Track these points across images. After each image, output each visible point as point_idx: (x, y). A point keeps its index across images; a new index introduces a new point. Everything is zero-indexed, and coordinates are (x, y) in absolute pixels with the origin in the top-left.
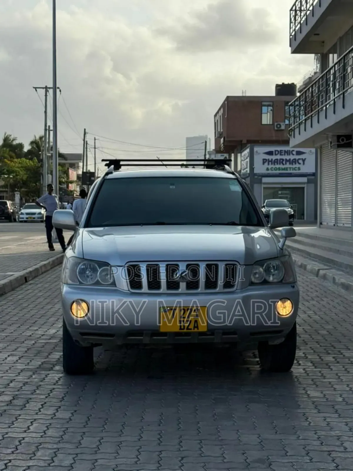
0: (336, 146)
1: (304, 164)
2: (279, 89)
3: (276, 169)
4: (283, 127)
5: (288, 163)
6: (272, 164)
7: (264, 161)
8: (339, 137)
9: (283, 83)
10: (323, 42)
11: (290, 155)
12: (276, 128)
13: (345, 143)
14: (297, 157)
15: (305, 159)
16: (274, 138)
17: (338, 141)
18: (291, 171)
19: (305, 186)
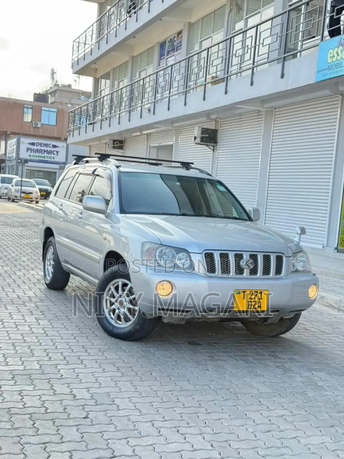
0: (112, 148)
1: (57, 155)
2: (36, 97)
3: (36, 156)
4: (39, 126)
5: (46, 153)
6: (33, 152)
7: (28, 149)
8: (114, 141)
9: (40, 93)
10: (97, 69)
11: (47, 147)
12: (34, 126)
13: (118, 146)
14: (53, 149)
15: (58, 151)
16: (32, 133)
17: (114, 144)
18: (48, 159)
19: (57, 171)
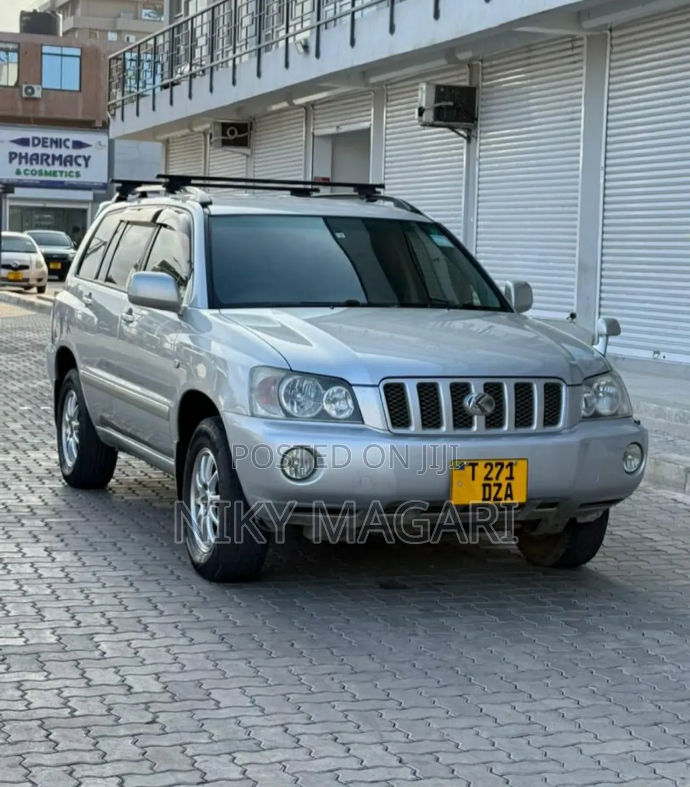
0: (220, 143)
1: (87, 166)
2: (27, 21)
3: (34, 173)
4: (38, 94)
5: (57, 163)
6: (26, 162)
7: (12, 156)
8: (225, 126)
9: (35, 11)
11: (61, 147)
12: (24, 95)
13: (236, 139)
14: (75, 153)
15: (89, 157)
16: (20, 113)
17: (224, 133)
18: (64, 179)
19: (88, 207)
